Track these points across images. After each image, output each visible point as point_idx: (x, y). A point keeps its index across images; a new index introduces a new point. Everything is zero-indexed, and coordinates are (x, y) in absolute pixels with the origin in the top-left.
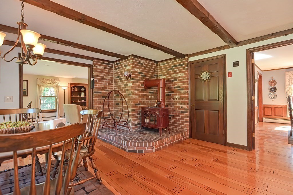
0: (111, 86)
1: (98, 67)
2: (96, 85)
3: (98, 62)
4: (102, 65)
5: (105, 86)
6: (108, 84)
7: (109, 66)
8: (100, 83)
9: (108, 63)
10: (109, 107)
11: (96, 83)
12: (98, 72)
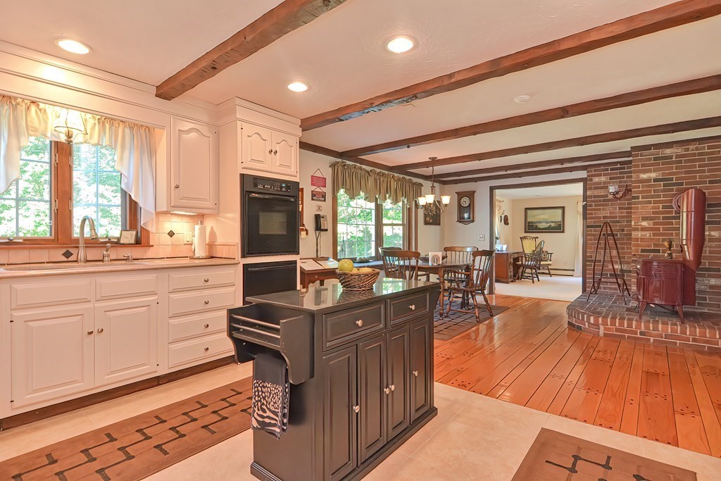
0: (627, 213)
1: (596, 179)
2: (592, 214)
3: (595, 171)
4: (605, 175)
5: (610, 213)
6: (620, 208)
7: (621, 173)
8: (600, 210)
9: (619, 166)
10: (619, 254)
11: (590, 210)
12: (595, 188)
